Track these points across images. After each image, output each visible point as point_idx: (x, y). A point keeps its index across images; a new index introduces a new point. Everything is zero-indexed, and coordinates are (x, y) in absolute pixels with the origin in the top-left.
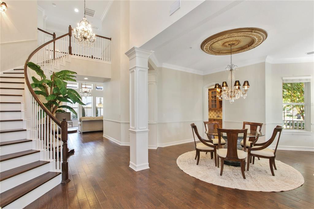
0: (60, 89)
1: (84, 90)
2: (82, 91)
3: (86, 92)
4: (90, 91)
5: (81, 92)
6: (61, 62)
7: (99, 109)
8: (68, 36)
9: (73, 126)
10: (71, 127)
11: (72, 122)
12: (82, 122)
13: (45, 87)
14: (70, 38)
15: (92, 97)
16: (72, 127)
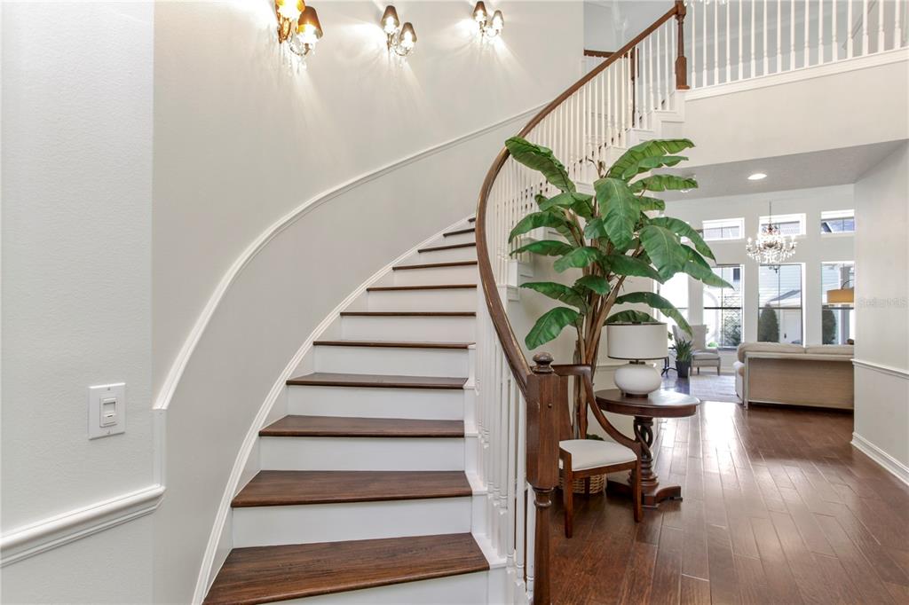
0: (603, 220)
1: (763, 238)
2: (753, 243)
3: (771, 246)
4: (788, 241)
5: (749, 250)
6: (645, 128)
7: (840, 311)
8: (673, 20)
9: (721, 371)
10: (713, 373)
11: (719, 359)
12: (746, 360)
13: (571, 227)
14: (681, 24)
15: (804, 265)
16: (719, 373)
